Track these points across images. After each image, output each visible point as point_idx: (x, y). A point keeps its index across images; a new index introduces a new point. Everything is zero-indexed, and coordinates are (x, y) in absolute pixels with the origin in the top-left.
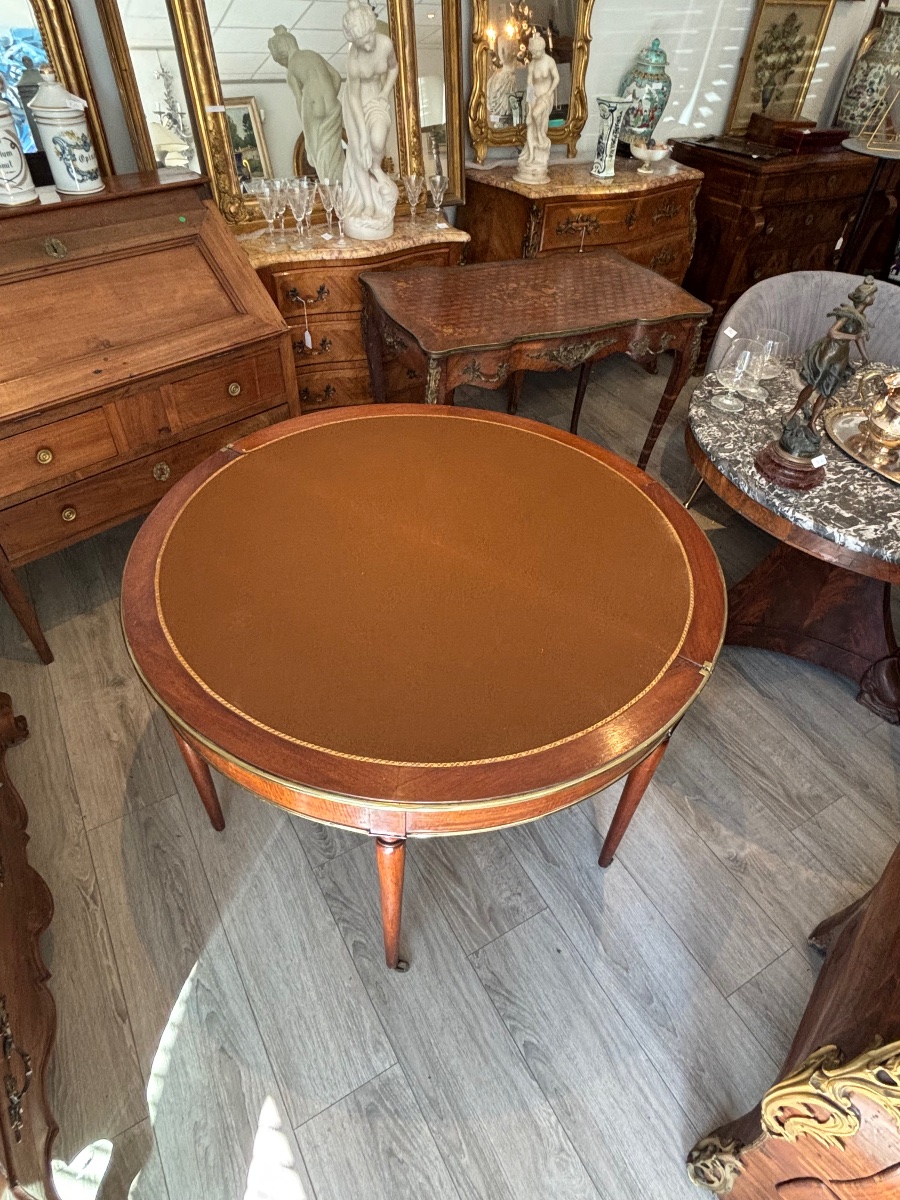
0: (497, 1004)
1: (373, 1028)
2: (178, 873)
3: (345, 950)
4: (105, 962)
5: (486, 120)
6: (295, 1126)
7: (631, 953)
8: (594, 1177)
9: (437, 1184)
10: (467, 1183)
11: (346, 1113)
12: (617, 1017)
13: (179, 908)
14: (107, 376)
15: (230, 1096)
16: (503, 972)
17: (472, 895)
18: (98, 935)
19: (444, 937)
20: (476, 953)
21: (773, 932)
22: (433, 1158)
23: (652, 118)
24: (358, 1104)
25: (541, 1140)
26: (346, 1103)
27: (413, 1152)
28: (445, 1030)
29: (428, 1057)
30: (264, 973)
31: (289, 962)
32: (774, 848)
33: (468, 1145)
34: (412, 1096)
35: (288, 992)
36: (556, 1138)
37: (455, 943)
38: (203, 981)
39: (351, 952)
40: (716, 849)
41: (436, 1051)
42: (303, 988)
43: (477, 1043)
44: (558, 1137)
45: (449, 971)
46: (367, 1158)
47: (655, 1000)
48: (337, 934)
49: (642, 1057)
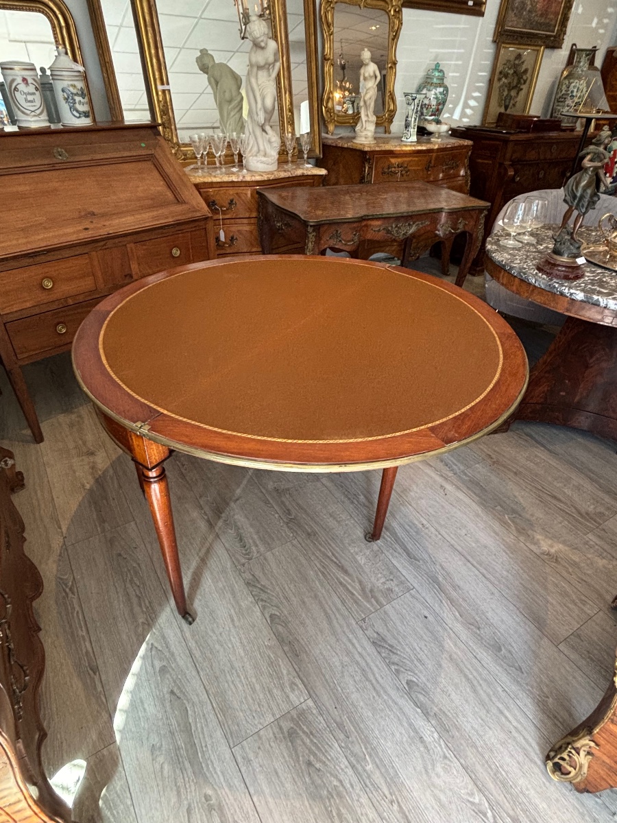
0: (383, 655)
1: (289, 673)
2: (136, 573)
3: (264, 620)
4: (80, 633)
5: (333, 107)
6: (232, 746)
7: (480, 617)
8: (473, 777)
9: (349, 786)
10: (372, 784)
11: (271, 735)
12: (476, 661)
13: (137, 596)
14: (92, 232)
15: (179, 725)
16: (386, 633)
17: (356, 581)
18: (75, 615)
19: (338, 610)
20: (364, 620)
21: (583, 600)
22: (343, 767)
23: (438, 110)
24: (281, 728)
25: (428, 751)
26: (272, 728)
27: (327, 762)
28: (345, 674)
29: (333, 693)
30: (203, 638)
31: (221, 630)
32: (576, 546)
33: (370, 756)
34: (323, 721)
35: (222, 650)
36: (439, 749)
37: (347, 613)
38: (156, 645)
39: (269, 621)
40: (533, 547)
41: (339, 689)
42: (233, 647)
43: (370, 681)
44: (442, 749)
45: (344, 632)
46: (291, 768)
47: (503, 648)
48: (257, 610)
49: (499, 689)
